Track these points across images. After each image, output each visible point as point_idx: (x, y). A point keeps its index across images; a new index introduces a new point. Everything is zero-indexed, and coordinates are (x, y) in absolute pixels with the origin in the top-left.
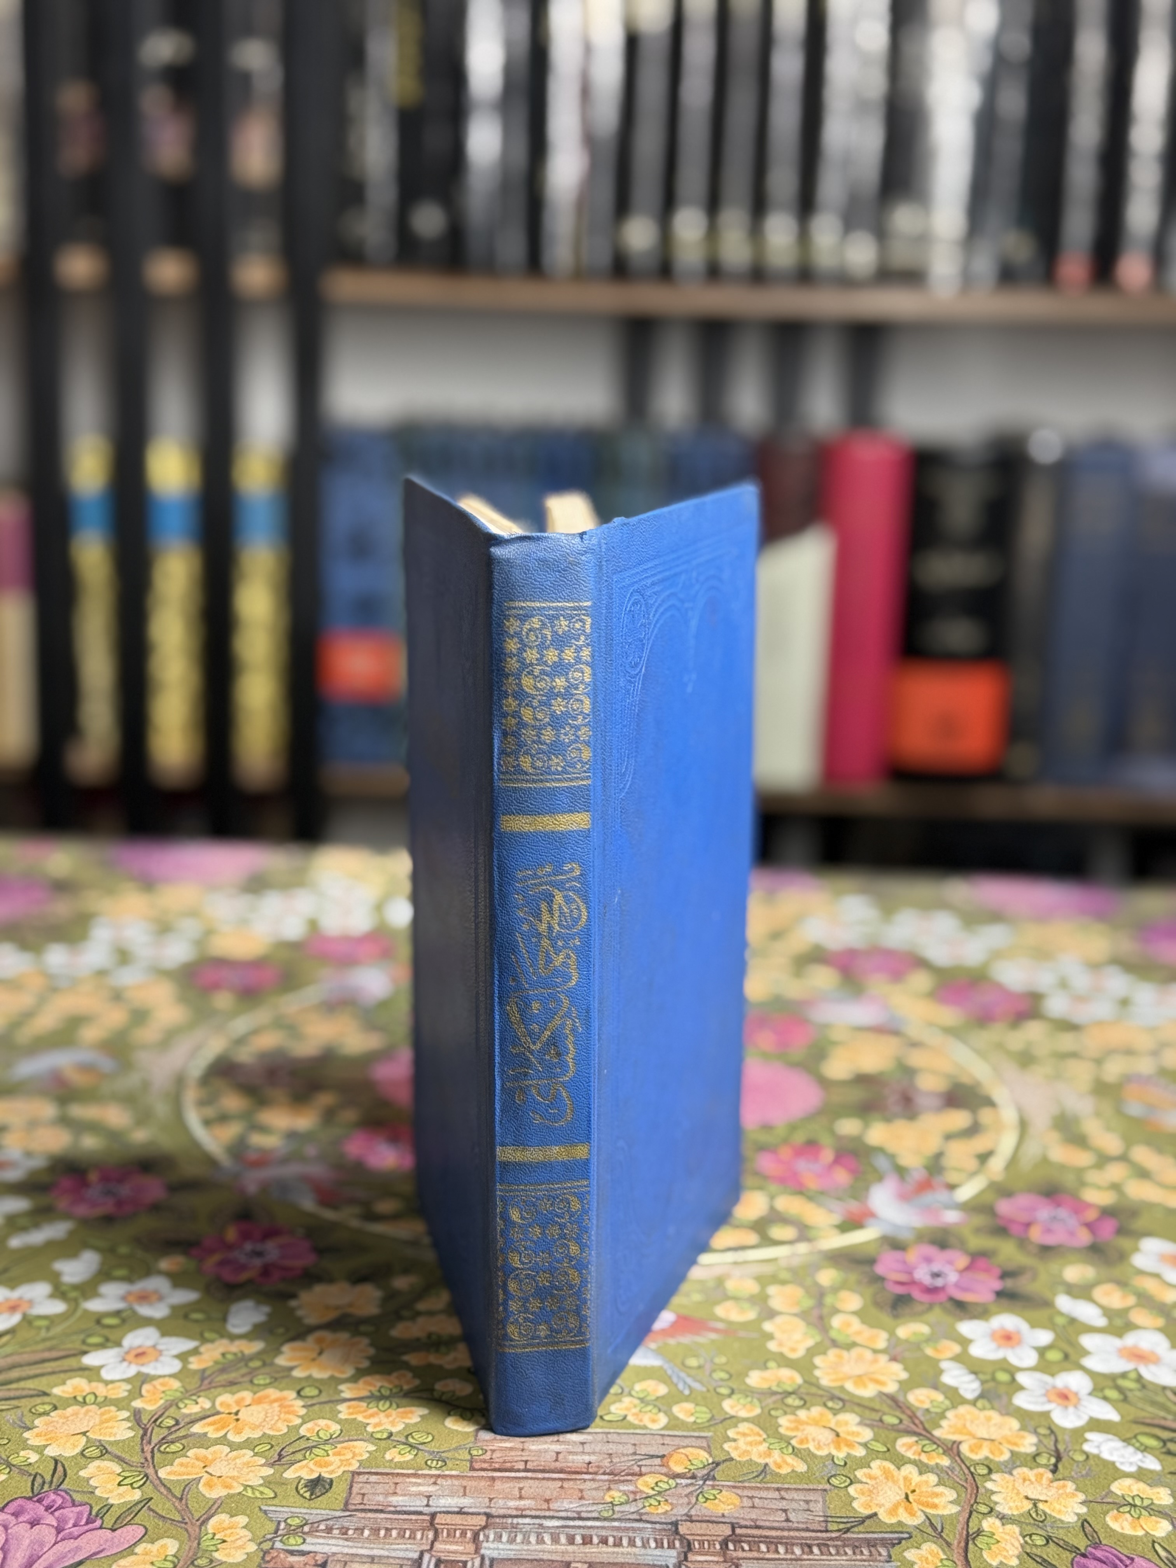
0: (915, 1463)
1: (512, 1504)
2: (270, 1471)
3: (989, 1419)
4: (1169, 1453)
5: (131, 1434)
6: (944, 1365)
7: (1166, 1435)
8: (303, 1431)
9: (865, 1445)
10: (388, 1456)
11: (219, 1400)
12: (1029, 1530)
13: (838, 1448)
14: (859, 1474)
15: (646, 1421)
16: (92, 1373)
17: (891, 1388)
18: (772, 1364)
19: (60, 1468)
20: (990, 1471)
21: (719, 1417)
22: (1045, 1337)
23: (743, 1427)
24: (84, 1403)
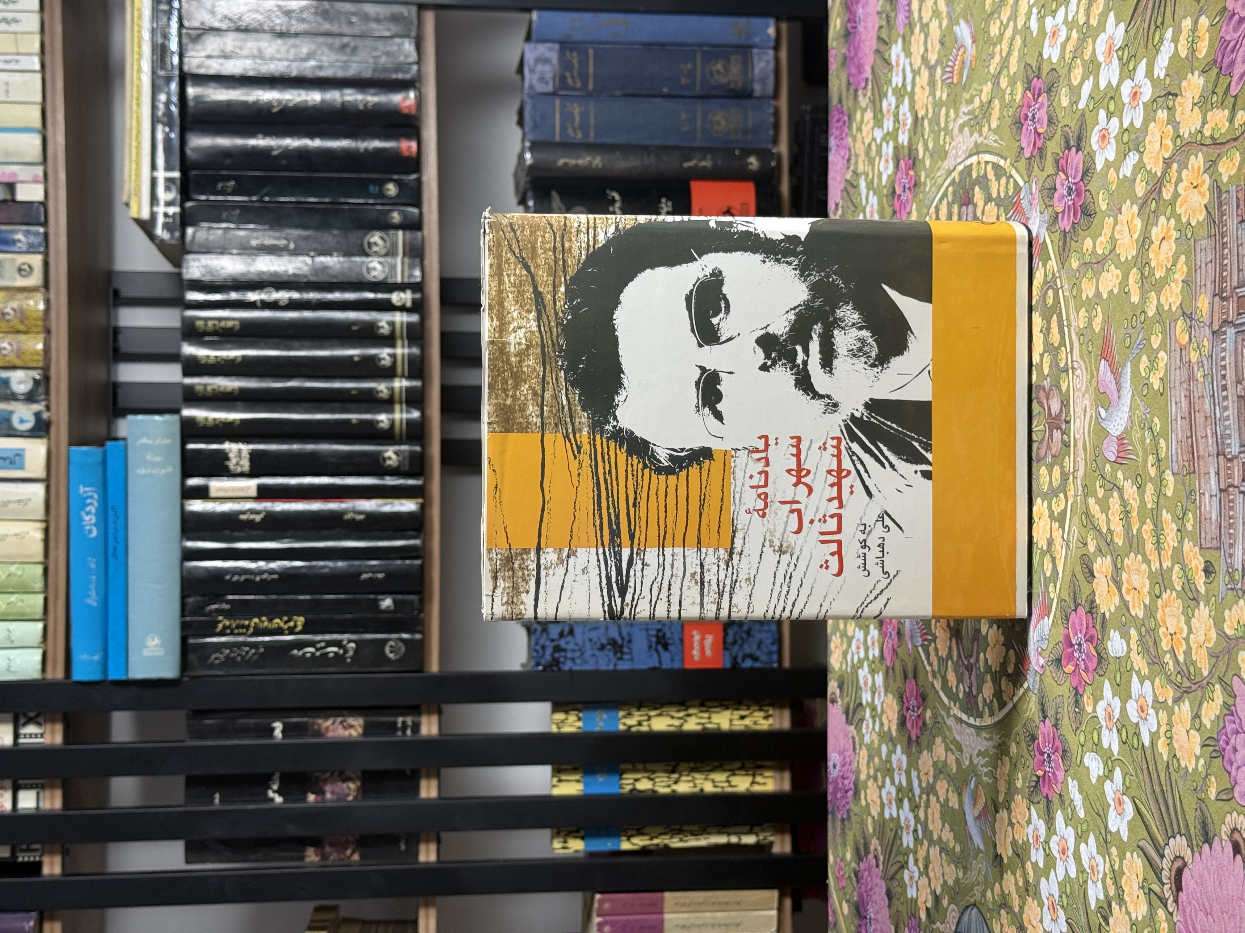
0: (1176, 186)
1: (1210, 441)
2: (1202, 603)
3: (1150, 142)
4: (1162, 23)
5: (1187, 702)
6: (1121, 177)
7: (1153, 27)
8: (1179, 588)
9: (1168, 219)
10: (1189, 528)
11: (1165, 649)
12: (1209, 106)
13: (1170, 237)
14: (1184, 220)
15: (1162, 365)
16: (1154, 738)
17: (1135, 208)
18: (1126, 290)
19: (1207, 742)
20: (1179, 136)
21: (1158, 317)
22: (1102, 114)
23: (1163, 301)
24: (1171, 738)
